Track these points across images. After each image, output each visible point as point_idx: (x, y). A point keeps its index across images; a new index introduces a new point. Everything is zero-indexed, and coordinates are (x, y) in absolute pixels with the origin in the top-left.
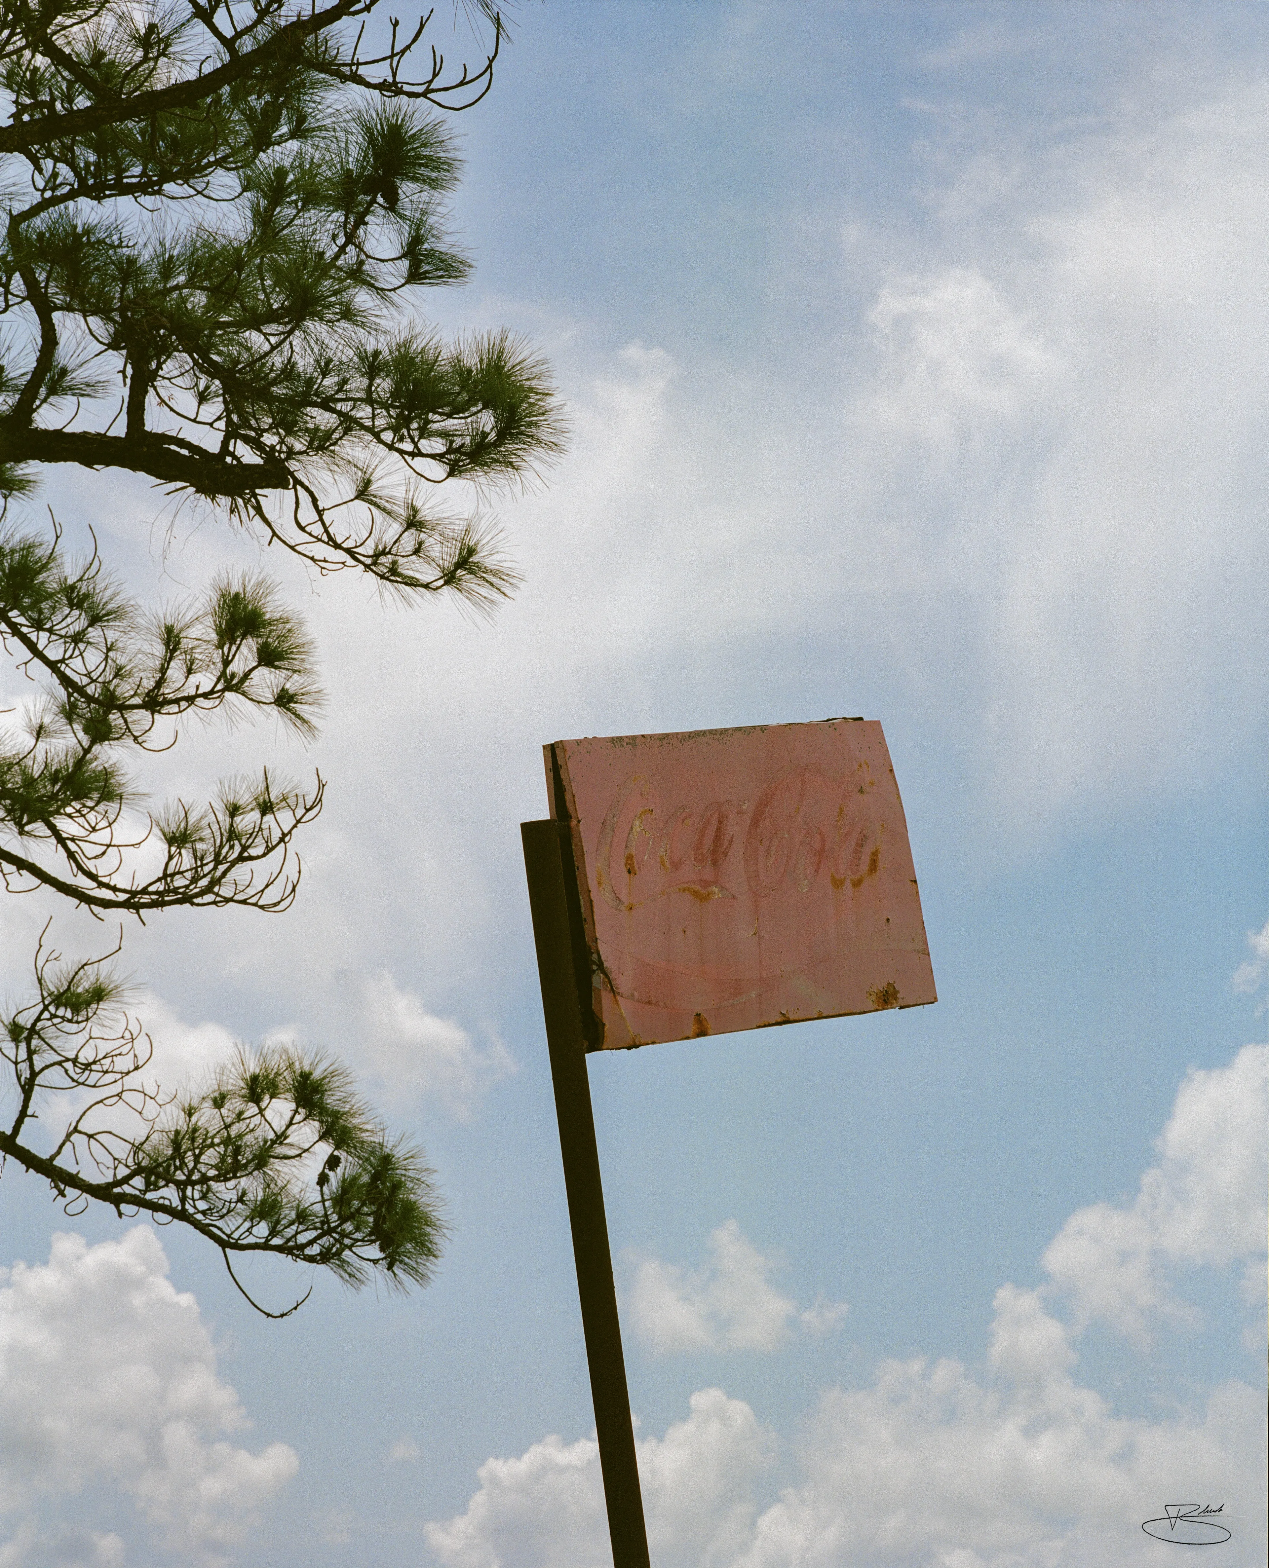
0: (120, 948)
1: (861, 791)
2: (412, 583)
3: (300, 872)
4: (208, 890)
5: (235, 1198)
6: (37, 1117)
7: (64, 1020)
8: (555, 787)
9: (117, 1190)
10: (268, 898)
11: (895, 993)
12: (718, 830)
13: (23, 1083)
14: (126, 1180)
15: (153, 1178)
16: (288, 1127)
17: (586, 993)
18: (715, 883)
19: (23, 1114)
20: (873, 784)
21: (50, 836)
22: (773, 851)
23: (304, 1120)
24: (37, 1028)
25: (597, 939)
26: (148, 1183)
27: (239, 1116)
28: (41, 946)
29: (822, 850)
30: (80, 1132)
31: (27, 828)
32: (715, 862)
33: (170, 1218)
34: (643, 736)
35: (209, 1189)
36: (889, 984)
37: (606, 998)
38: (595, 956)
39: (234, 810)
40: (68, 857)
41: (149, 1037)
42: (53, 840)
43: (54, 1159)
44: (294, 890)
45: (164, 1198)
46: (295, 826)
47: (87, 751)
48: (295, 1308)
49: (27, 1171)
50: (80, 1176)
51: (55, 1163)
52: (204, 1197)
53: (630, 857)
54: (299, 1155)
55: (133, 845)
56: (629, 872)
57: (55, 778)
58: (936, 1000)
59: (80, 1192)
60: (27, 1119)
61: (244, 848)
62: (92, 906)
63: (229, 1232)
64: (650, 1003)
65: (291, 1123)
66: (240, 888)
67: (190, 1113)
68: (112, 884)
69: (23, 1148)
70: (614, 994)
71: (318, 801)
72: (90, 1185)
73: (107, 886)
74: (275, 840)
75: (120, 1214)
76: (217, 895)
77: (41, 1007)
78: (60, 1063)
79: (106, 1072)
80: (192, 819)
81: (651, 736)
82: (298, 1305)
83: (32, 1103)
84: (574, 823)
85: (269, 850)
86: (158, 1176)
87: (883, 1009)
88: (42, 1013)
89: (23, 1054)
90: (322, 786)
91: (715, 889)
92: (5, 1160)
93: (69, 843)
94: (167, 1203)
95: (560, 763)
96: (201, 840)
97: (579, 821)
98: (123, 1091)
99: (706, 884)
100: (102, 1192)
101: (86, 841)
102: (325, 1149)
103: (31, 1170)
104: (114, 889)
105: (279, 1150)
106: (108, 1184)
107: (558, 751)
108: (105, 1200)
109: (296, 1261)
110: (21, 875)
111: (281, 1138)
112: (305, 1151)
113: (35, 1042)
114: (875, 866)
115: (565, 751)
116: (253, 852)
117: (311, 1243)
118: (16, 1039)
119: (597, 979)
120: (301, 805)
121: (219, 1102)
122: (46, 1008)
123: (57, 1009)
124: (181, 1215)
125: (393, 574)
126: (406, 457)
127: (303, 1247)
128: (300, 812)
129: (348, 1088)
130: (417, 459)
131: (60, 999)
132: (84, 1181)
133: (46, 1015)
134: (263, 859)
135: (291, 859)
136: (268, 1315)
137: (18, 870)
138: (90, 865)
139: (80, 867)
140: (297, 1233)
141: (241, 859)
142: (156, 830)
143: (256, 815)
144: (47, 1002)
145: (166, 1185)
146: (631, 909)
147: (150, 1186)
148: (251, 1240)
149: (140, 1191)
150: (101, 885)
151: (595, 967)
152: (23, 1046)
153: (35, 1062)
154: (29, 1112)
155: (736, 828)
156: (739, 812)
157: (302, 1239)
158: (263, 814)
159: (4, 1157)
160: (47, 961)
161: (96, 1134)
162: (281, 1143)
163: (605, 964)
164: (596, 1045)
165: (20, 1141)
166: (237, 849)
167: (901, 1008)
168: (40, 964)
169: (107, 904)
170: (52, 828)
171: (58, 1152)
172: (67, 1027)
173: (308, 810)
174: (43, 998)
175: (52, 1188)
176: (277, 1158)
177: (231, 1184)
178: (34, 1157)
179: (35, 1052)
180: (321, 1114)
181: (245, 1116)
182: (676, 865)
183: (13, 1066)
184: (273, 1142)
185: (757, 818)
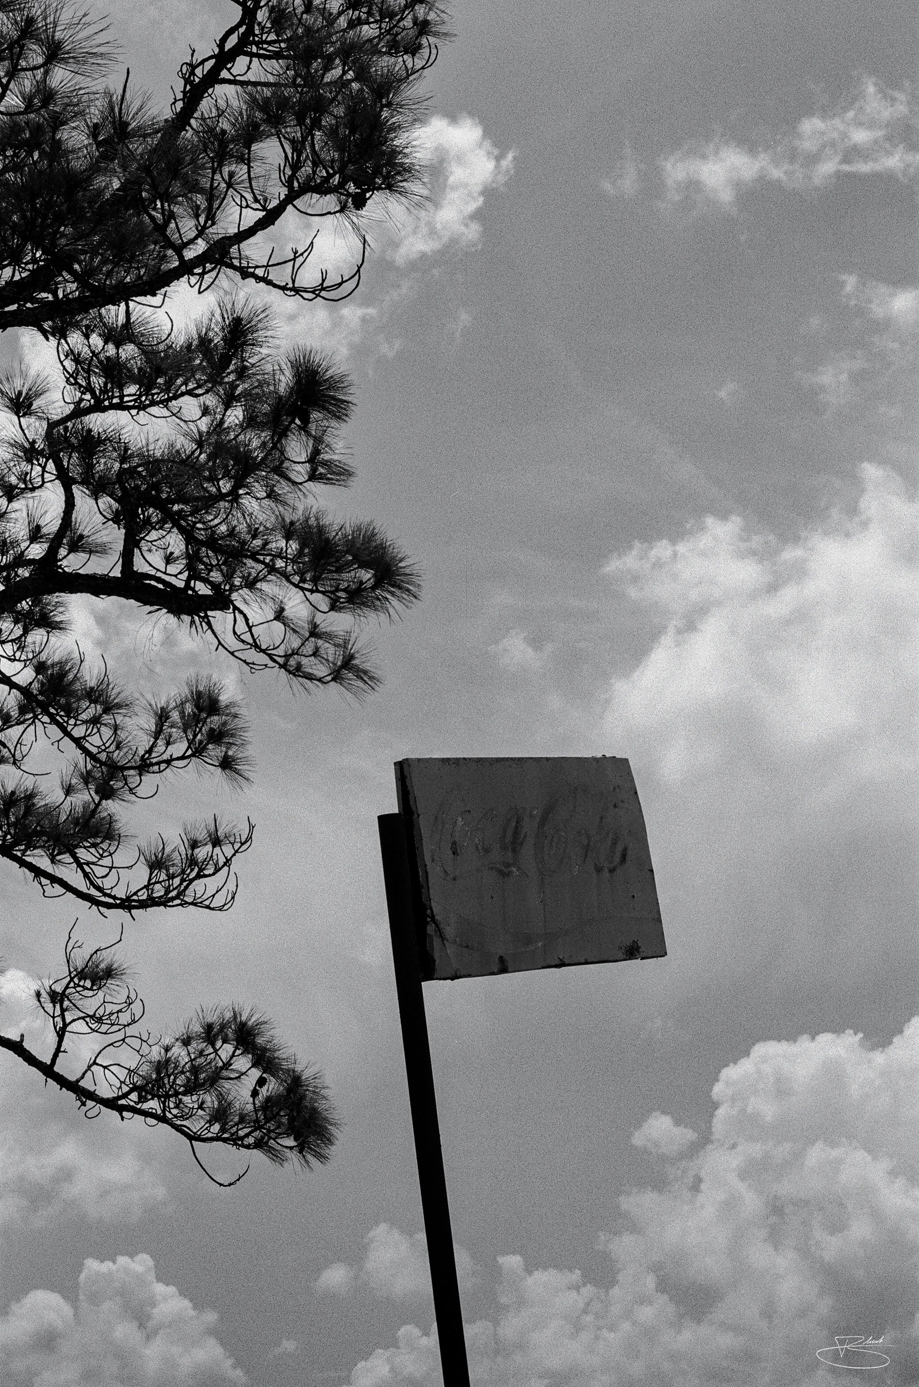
0: (121, 940)
1: (615, 806)
2: (310, 677)
3: (237, 886)
4: (177, 897)
5: (196, 1106)
6: (67, 1052)
7: (85, 989)
8: (402, 791)
9: (120, 1102)
10: (217, 902)
11: (638, 948)
12: (516, 828)
13: (58, 1030)
14: (125, 1096)
15: (144, 1094)
16: (231, 1058)
17: (423, 937)
18: (514, 864)
19: (58, 1051)
20: (623, 802)
21: (72, 863)
22: (554, 844)
23: (242, 1054)
24: (66, 993)
25: (430, 899)
26: (140, 1097)
27: (201, 1053)
28: (70, 938)
29: (588, 844)
30: (98, 1064)
31: (58, 858)
32: (514, 850)
33: (156, 1122)
34: (464, 758)
35: (180, 1100)
36: (634, 941)
37: (437, 942)
38: (429, 912)
39: (194, 844)
40: (84, 876)
41: (142, 1001)
42: (75, 865)
43: (79, 1081)
44: (233, 898)
45: (152, 1109)
46: (234, 855)
47: (98, 805)
48: (238, 1180)
49: (61, 1089)
50: (96, 1092)
51: (79, 1084)
52: (177, 1107)
53: (454, 843)
54: (239, 1077)
55: (127, 867)
56: (454, 853)
57: (76, 822)
58: (666, 954)
59: (95, 1103)
60: (60, 1054)
61: (201, 870)
62: (100, 907)
63: (195, 1131)
64: (467, 947)
65: (233, 1056)
66: (198, 896)
67: (167, 1049)
68: (113, 894)
69: (58, 1073)
70: (442, 940)
71: (249, 838)
72: (103, 1099)
73: (109, 896)
74: (221, 864)
75: (123, 1118)
76: (182, 900)
77: (68, 978)
78: (83, 1018)
79: (112, 1025)
80: (168, 850)
81: (470, 759)
82: (240, 1178)
83: (64, 1043)
84: (416, 816)
85: (217, 870)
86: (147, 1092)
87: (629, 959)
88: (69, 983)
89: (58, 1012)
90: (252, 827)
91: (514, 869)
92: (46, 1081)
93: (85, 866)
94: (154, 1111)
95: (405, 774)
96: (173, 865)
97: (419, 816)
98: (125, 1037)
99: (508, 865)
100: (110, 1104)
101: (96, 865)
102: (256, 1074)
103: (64, 1089)
104: (114, 898)
105: (225, 1073)
106: (114, 1098)
107: (405, 766)
108: (112, 1109)
109: (239, 1149)
110: (53, 887)
111: (227, 1065)
112: (243, 1074)
113: (66, 1003)
114: (625, 858)
115: (409, 766)
116: (206, 872)
117: (247, 1135)
118: (53, 1001)
119: (431, 929)
120: (238, 840)
121: (186, 1042)
122: (72, 980)
123: (80, 981)
124: (162, 1119)
125: (298, 672)
126: (307, 593)
127: (242, 1138)
128: (237, 846)
129: (271, 1033)
130: (315, 594)
131: (82, 975)
132: (99, 1096)
133: (72, 985)
134: (213, 877)
135: (232, 877)
136: (221, 1185)
137: (51, 883)
138: (99, 882)
139: (92, 883)
140: (238, 1130)
141: (199, 876)
142: (142, 858)
143: (209, 847)
144: (72, 976)
145: (152, 1099)
146: (455, 879)
147: (142, 1099)
148: (210, 1135)
149: (135, 1102)
150: (105, 895)
151: (429, 919)
152: (58, 1006)
153: (66, 1017)
154: (62, 1049)
155: (529, 827)
156: (531, 816)
157: (241, 1133)
158: (214, 847)
159: (46, 1080)
160: (73, 948)
161: (109, 1066)
162: (227, 1069)
163: (436, 917)
164: (430, 976)
165: (56, 1069)
166: (196, 870)
167: (642, 959)
168: (68, 951)
169: (109, 906)
170: (74, 856)
171: (82, 1077)
172: (86, 993)
173: (242, 844)
174: (70, 973)
175: (77, 1100)
176: (223, 1079)
177: (195, 1098)
178: (66, 1080)
179: (66, 1010)
180: (253, 1050)
181: (204, 1053)
182: (487, 851)
183: (51, 1019)
184: (222, 1068)
185: (544, 820)
